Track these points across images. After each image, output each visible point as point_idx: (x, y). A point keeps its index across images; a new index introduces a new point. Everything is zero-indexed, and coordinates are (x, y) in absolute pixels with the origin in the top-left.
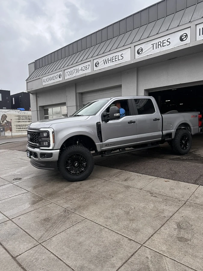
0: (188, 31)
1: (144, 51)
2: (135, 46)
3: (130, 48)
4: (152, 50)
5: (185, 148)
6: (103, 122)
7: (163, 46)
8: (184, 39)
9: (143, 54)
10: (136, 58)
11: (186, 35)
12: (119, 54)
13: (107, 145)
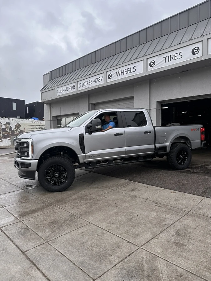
0: (200, 45)
1: (157, 64)
2: (147, 59)
3: (142, 61)
4: (164, 63)
5: (182, 163)
6: (87, 134)
7: (175, 59)
8: (196, 53)
9: (155, 67)
10: (148, 70)
11: (197, 48)
12: (132, 66)
13: (90, 157)
